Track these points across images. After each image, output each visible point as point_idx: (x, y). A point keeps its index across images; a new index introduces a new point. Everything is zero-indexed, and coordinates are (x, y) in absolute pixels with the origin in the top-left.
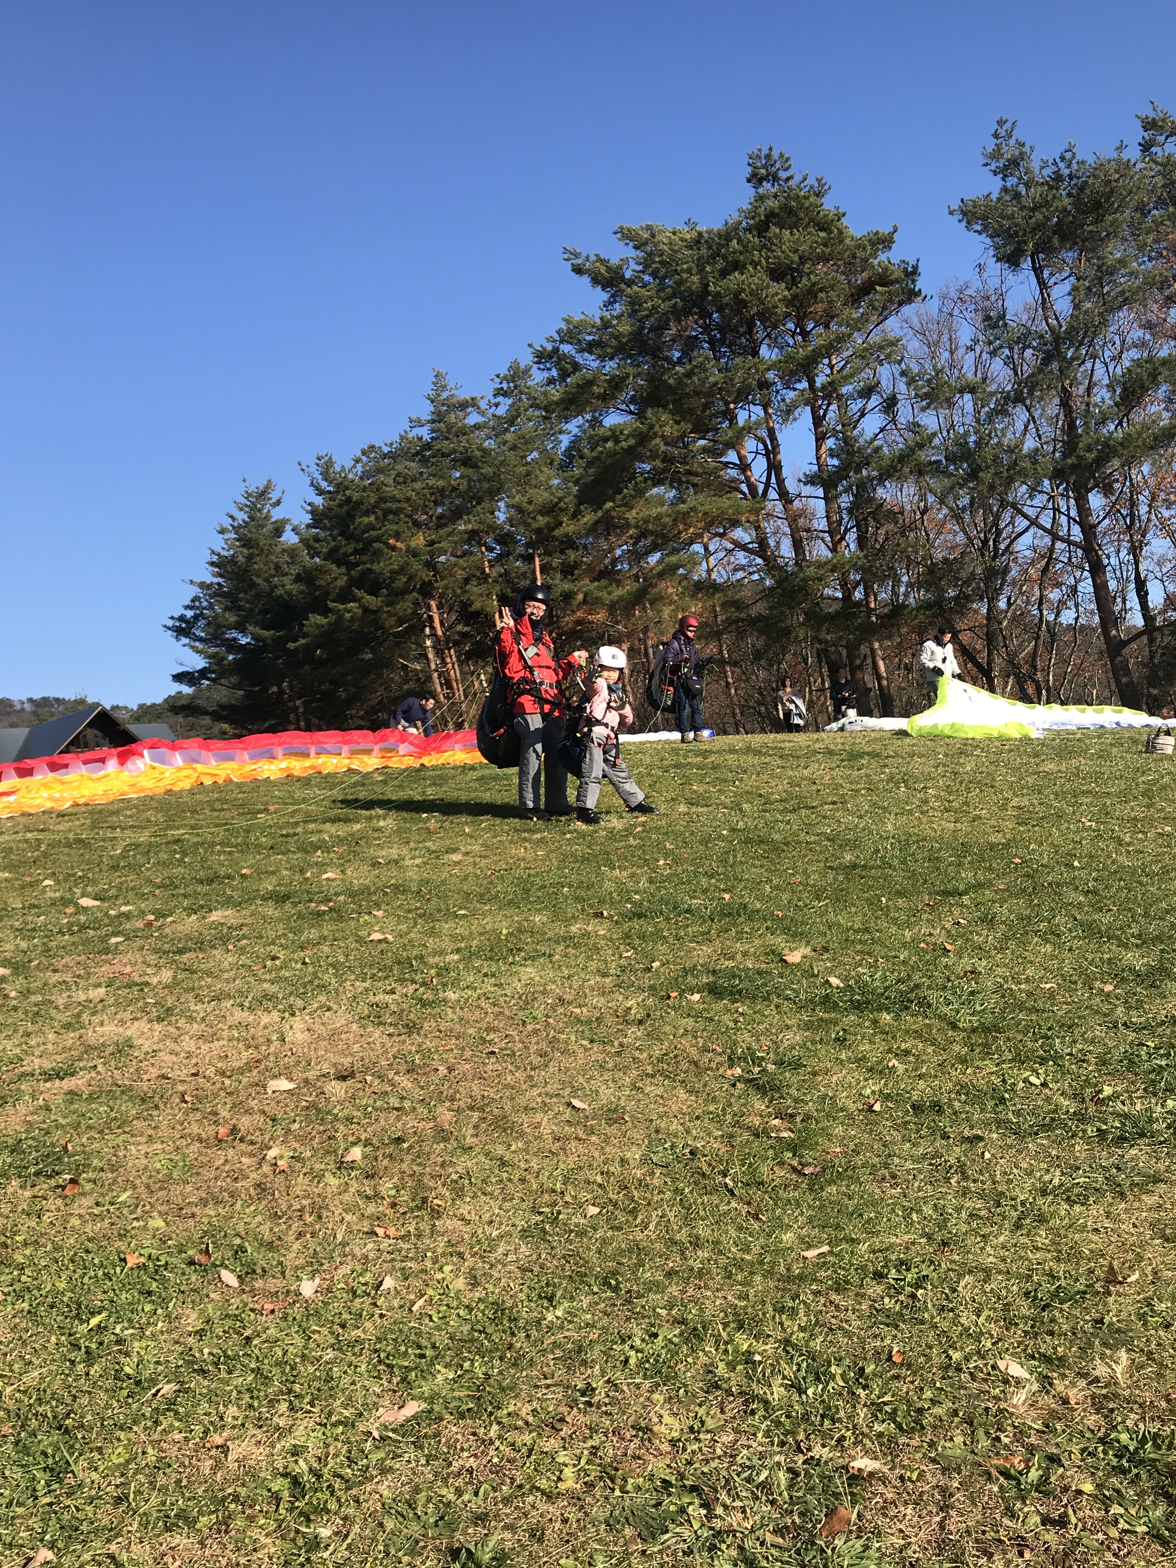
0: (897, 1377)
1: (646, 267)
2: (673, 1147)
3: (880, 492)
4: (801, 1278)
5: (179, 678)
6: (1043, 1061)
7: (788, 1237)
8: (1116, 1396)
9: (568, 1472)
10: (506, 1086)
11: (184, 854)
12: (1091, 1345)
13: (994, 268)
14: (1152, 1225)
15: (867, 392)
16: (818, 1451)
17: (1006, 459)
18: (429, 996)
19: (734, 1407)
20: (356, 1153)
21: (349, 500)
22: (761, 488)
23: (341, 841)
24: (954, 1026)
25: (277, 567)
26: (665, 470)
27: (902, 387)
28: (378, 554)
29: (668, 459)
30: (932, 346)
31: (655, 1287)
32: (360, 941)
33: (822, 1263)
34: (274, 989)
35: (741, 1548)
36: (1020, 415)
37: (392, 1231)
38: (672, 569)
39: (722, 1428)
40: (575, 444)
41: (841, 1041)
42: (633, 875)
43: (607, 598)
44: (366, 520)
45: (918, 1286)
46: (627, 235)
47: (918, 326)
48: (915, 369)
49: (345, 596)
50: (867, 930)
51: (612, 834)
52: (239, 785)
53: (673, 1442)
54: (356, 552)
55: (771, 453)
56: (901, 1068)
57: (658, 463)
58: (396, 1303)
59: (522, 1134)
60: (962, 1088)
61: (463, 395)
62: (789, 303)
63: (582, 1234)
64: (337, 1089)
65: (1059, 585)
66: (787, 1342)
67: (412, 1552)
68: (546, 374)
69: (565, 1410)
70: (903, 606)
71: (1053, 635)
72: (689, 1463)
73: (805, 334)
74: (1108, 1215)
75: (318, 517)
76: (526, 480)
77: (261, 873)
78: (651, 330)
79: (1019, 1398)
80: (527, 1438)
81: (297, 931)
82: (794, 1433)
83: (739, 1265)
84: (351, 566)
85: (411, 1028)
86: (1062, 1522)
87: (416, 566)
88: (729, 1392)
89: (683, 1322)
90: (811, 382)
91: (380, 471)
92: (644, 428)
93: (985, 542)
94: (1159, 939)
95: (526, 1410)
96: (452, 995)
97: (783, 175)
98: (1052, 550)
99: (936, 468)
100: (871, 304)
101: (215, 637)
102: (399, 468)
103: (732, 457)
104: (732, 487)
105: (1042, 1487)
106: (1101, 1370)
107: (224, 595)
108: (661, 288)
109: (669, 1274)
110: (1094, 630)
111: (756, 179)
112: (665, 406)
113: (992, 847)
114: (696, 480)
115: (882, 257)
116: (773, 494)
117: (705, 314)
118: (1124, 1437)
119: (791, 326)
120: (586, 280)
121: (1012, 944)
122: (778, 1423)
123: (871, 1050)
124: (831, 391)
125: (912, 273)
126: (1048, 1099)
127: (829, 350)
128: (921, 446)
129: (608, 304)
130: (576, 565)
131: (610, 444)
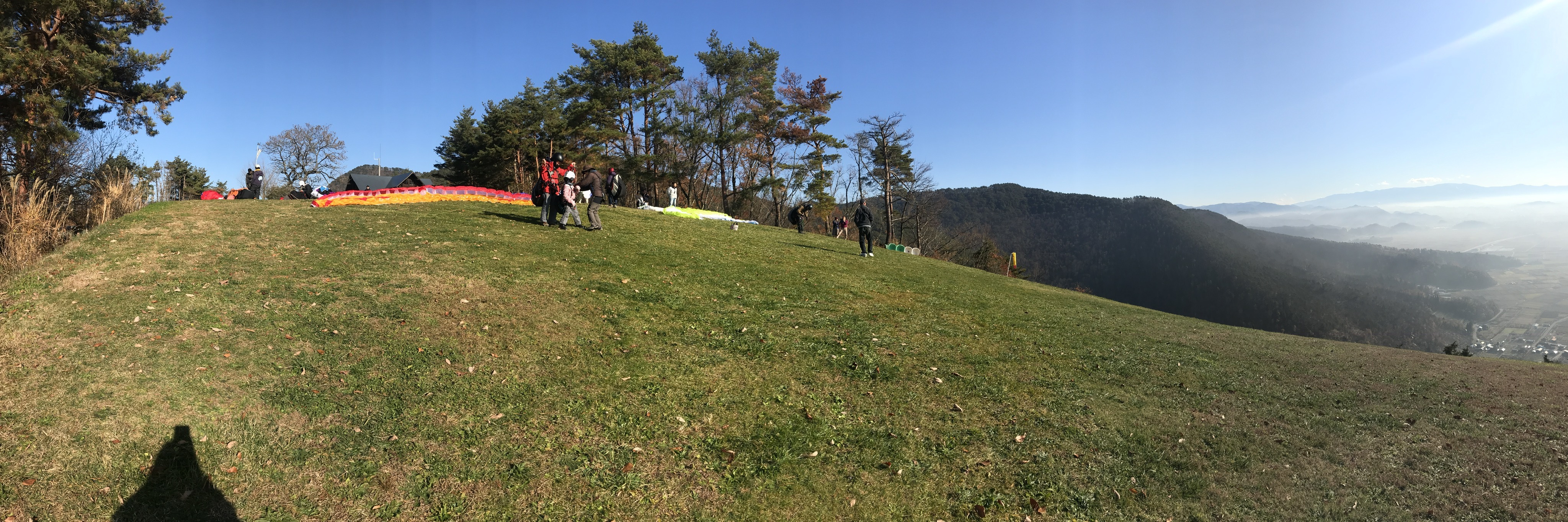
0: (648, 421)
1: (598, 54)
2: (584, 339)
3: (663, 138)
4: (621, 387)
5: (435, 166)
6: (696, 321)
7: (618, 373)
8: (708, 427)
9: (548, 445)
10: (533, 313)
11: (436, 222)
12: (703, 412)
13: (706, 75)
14: (722, 375)
15: (663, 106)
16: (623, 444)
17: (702, 134)
18: (510, 280)
19: (599, 428)
20: (487, 327)
21: (496, 116)
22: (626, 129)
23: (485, 224)
24: (671, 308)
25: (471, 134)
26: (596, 119)
27: (673, 106)
28: (503, 134)
29: (597, 115)
30: (685, 95)
31: (577, 386)
32: (489, 258)
33: (628, 382)
34: (463, 269)
35: (599, 475)
36: (707, 122)
37: (496, 356)
38: (595, 151)
39: (595, 435)
40: (569, 107)
41: (637, 310)
42: (576, 248)
43: (574, 157)
44: (501, 123)
45: (656, 392)
46: (593, 43)
47: (680, 88)
48: (678, 101)
49: (491, 146)
50: (647, 275)
51: (570, 234)
52: (453, 202)
53: (580, 438)
54: (497, 133)
55: (630, 119)
56: (655, 320)
57: (594, 116)
58: (497, 379)
59: (538, 330)
60: (672, 328)
61: (535, 87)
62: (642, 73)
63: (555, 365)
64: (481, 305)
65: (712, 175)
66: (616, 408)
67: (498, 463)
68: (562, 84)
69: (548, 423)
70: (666, 174)
71: (708, 189)
72: (585, 446)
73: (645, 84)
74: (710, 371)
75: (486, 120)
76: (551, 116)
77: (459, 231)
78: (597, 74)
79: (682, 428)
80: (537, 431)
81: (471, 252)
82: (616, 438)
83: (602, 380)
84: (494, 137)
85: (504, 290)
86: (690, 467)
87: (515, 140)
88: (598, 423)
89: (585, 398)
90: (646, 99)
91: (507, 108)
92: (591, 105)
93: (692, 158)
94: (730, 286)
95: (536, 422)
96: (517, 281)
97: (644, 31)
98: (711, 164)
99: (681, 133)
100: (667, 79)
101: (448, 154)
102: (514, 108)
103: (618, 118)
104: (617, 127)
105: (686, 456)
106: (705, 420)
107: (453, 142)
108: (602, 61)
109: (581, 382)
110: (719, 189)
111: (636, 31)
112: (599, 99)
113: (686, 252)
114: (606, 123)
115: (672, 64)
116: (629, 132)
117: (615, 72)
118: (710, 440)
119: (641, 80)
120: (578, 55)
121: (689, 284)
122: (612, 434)
123: (647, 314)
124: (651, 103)
125: (681, 71)
126: (696, 333)
127: (652, 90)
128: (678, 126)
129: (584, 63)
130: (565, 145)
131: (580, 108)
